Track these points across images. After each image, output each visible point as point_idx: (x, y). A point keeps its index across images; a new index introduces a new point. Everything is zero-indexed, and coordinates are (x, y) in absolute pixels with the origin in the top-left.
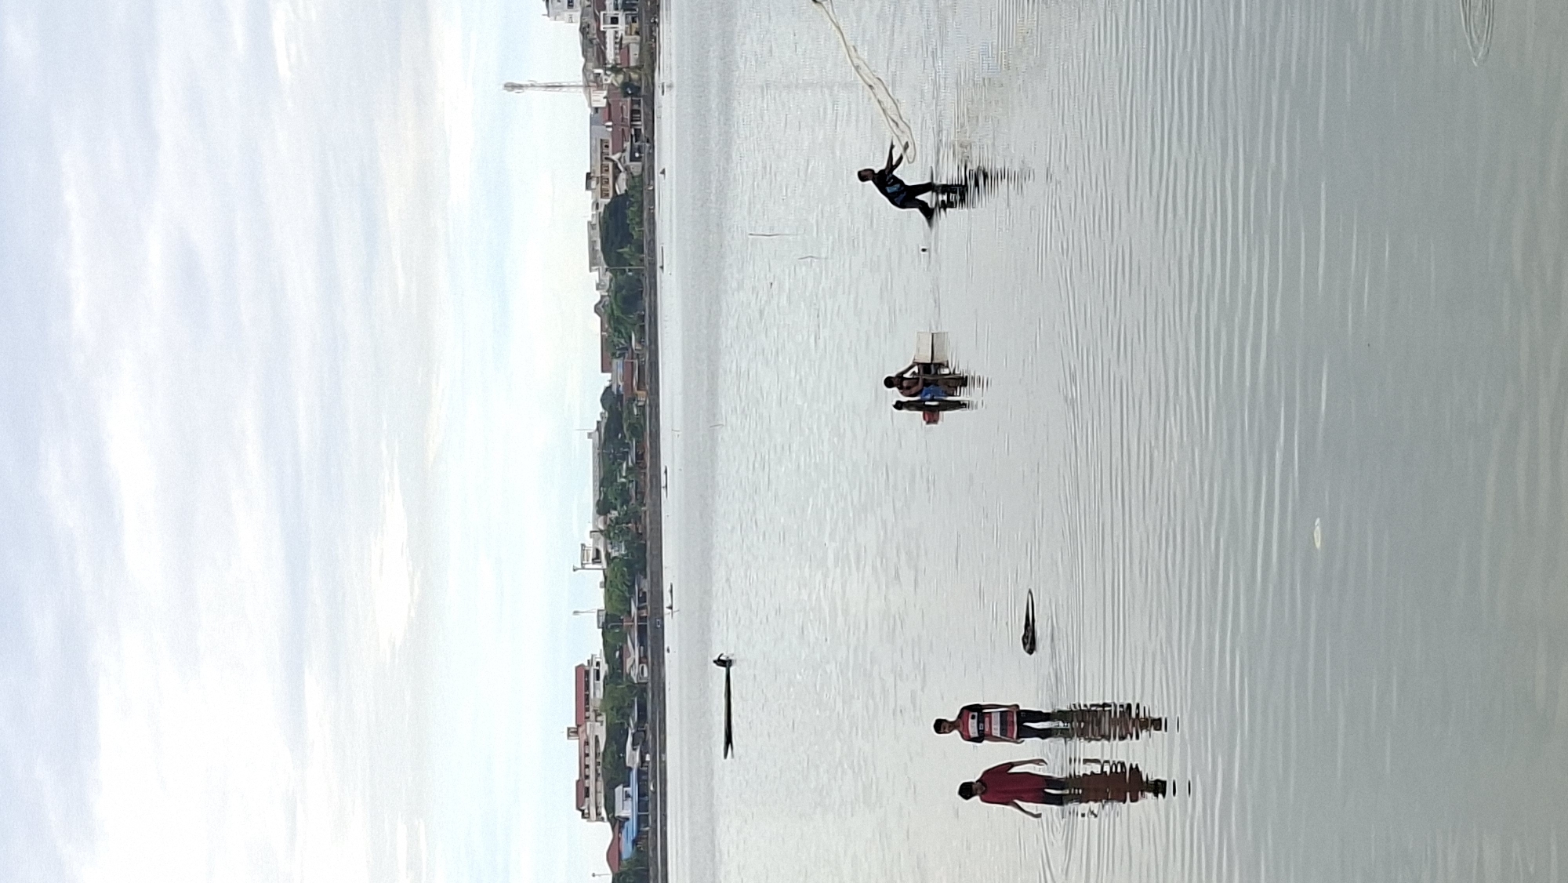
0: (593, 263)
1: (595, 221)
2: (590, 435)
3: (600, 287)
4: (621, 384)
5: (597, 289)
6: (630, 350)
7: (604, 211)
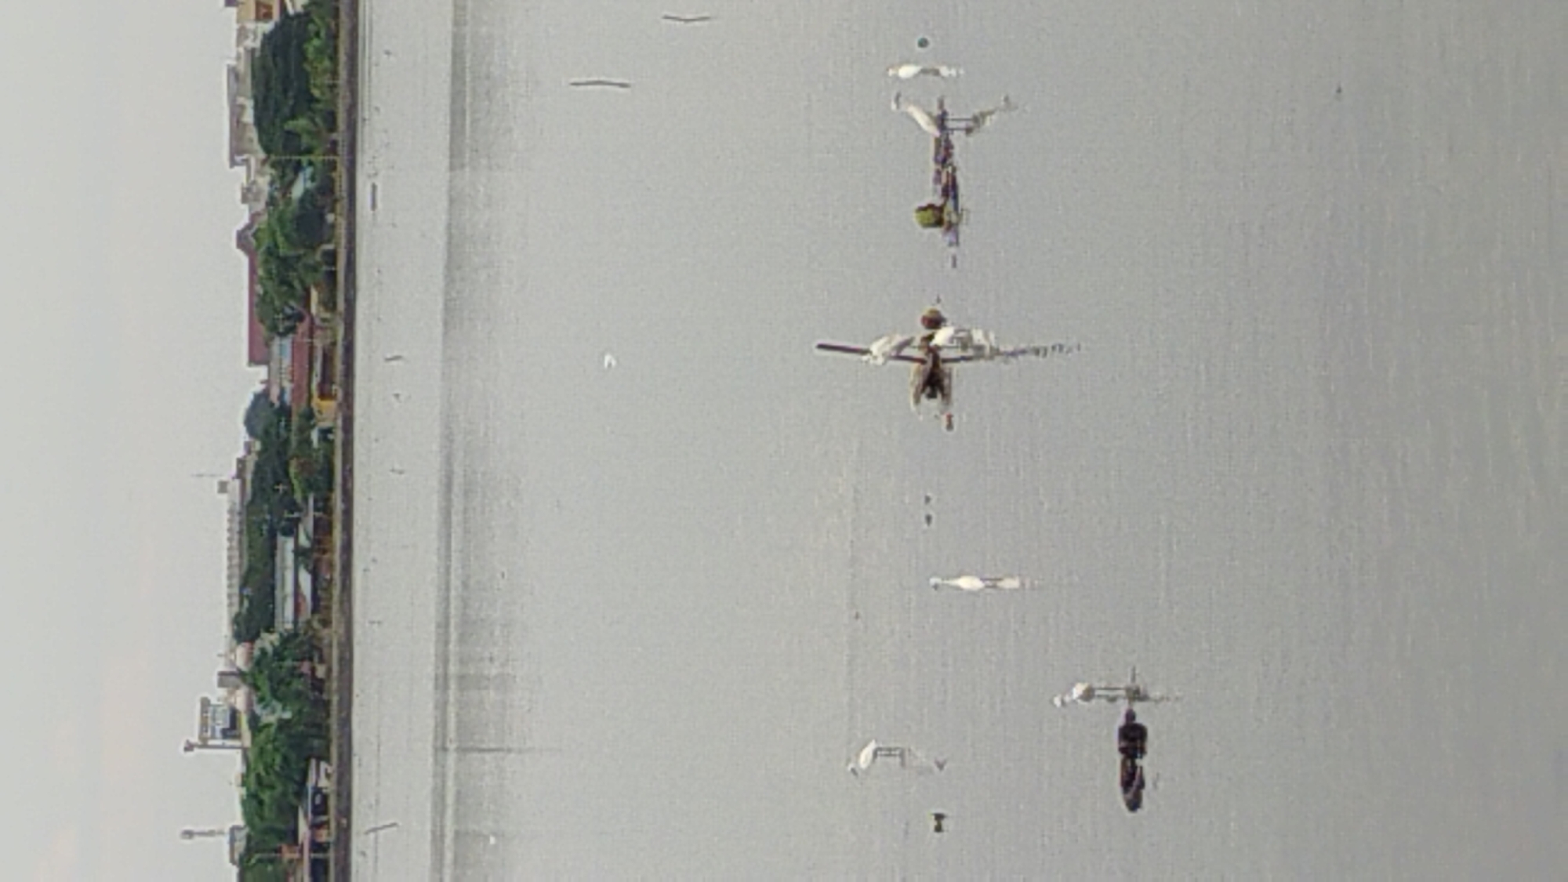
0: (237, 151)
1: (243, 67)
2: (223, 487)
3: (250, 196)
4: (288, 386)
5: (244, 200)
6: (307, 320)
7: (263, 45)
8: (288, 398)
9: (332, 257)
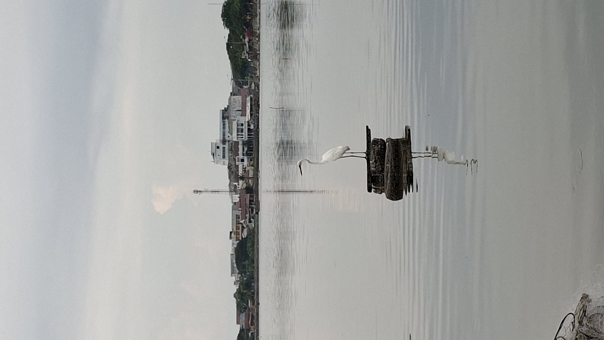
0: (233, 272)
4: (244, 324)
5: (235, 285)
6: (248, 308)
7: (237, 246)
8: (244, 327)
9: (253, 293)
